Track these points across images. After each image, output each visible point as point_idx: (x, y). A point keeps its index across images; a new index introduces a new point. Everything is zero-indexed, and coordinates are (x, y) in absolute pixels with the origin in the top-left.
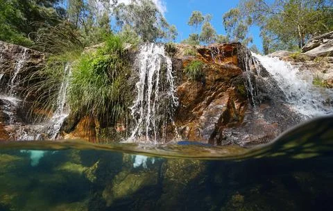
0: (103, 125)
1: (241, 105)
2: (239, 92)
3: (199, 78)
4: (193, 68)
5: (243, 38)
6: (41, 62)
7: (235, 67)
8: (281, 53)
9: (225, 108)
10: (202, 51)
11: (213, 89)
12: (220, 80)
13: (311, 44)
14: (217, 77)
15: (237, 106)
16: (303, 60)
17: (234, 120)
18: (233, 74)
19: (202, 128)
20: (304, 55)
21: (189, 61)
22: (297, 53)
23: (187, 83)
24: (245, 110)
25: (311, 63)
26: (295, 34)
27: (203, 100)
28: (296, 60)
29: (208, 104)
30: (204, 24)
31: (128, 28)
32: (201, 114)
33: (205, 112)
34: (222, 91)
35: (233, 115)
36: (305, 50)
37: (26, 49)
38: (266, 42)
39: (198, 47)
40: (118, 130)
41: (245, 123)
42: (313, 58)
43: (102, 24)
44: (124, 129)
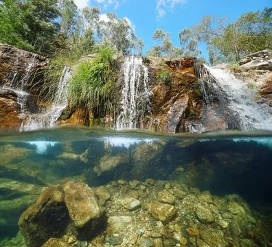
0: (96, 116)
1: (197, 104)
2: (196, 94)
3: (167, 83)
4: (164, 76)
5: (194, 50)
6: (46, 65)
7: (193, 76)
8: (224, 65)
9: (186, 106)
10: (169, 63)
11: (177, 91)
12: (182, 85)
13: (245, 60)
14: (180, 82)
15: (194, 104)
16: (240, 71)
17: (193, 115)
18: (192, 80)
19: (170, 120)
20: (240, 67)
21: (160, 70)
22: (236, 65)
23: (159, 86)
24: (200, 107)
25: (246, 73)
26: (233, 50)
27: (169, 99)
28: (235, 71)
29: (173, 102)
30: (164, 39)
31: (107, 39)
32: (168, 110)
33: (171, 108)
34: (183, 93)
35: (192, 111)
36: (241, 64)
37: (35, 55)
38: (211, 54)
39: (166, 60)
40: (107, 120)
41: (201, 118)
42: (247, 70)
43: (87, 36)
44: (111, 120)
